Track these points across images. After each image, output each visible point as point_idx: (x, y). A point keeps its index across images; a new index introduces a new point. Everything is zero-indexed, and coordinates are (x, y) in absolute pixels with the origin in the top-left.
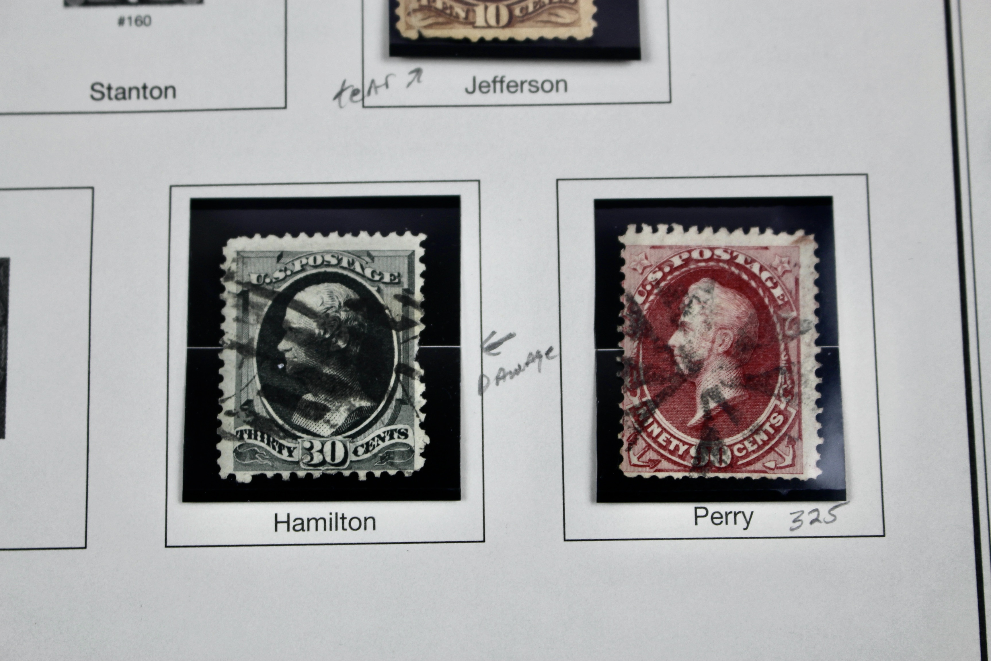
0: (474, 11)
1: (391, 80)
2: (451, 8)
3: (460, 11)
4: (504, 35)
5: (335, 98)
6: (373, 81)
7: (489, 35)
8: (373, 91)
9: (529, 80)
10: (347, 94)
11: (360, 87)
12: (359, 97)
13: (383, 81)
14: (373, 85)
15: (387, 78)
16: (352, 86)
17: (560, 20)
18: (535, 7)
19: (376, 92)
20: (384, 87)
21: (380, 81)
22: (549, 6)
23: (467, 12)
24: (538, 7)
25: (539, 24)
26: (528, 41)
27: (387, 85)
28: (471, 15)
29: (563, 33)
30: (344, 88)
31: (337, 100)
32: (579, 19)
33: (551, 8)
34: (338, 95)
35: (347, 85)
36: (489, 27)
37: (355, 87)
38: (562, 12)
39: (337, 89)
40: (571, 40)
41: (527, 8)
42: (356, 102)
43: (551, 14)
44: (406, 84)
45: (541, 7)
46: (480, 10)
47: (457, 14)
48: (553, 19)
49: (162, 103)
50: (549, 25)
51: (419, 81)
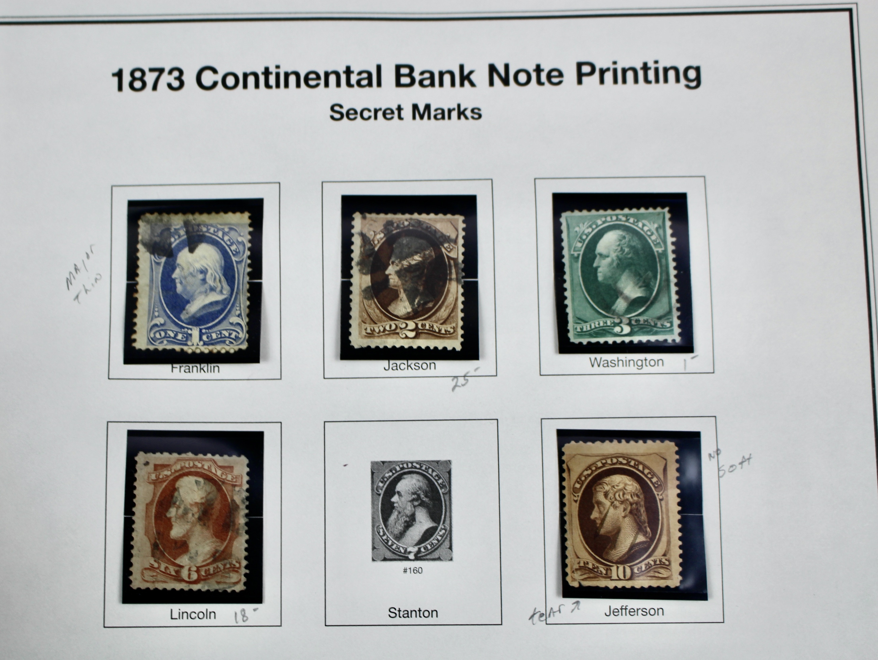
0: (611, 570)
1: (562, 608)
2: (598, 567)
3: (602, 569)
4: (628, 585)
5: (530, 619)
6: (552, 608)
7: (620, 584)
8: (552, 614)
9: (641, 608)
10: (537, 616)
11: (545, 613)
12: (544, 618)
13: (558, 609)
14: (552, 611)
15: (560, 606)
16: (540, 612)
17: (660, 575)
18: (646, 567)
19: (554, 615)
20: (558, 612)
21: (556, 609)
22: (654, 567)
23: (607, 570)
24: (648, 567)
25: (649, 578)
26: (642, 588)
27: (560, 611)
28: (609, 572)
29: (662, 584)
30: (535, 613)
31: (531, 620)
32: (672, 575)
33: (655, 568)
34: (532, 617)
35: (537, 611)
36: (620, 580)
37: (542, 612)
38: (662, 571)
39: (532, 613)
40: (667, 587)
41: (641, 567)
42: (542, 621)
43: (655, 572)
44: (571, 611)
45: (649, 567)
46: (614, 569)
47: (601, 571)
48: (657, 575)
49: (430, 621)
50: (654, 578)
51: (578, 609)
